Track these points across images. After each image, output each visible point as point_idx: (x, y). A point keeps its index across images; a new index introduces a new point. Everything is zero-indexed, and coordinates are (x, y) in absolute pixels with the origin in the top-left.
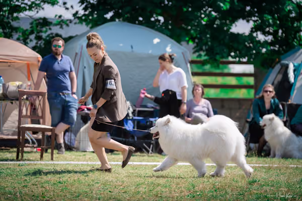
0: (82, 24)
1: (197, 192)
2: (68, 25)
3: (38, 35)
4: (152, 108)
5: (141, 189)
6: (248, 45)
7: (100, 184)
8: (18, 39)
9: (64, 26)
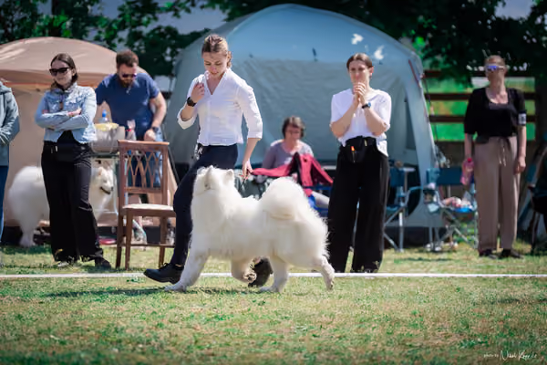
0: (214, 8)
2: (188, 11)
3: (133, 30)
5: (369, 331)
6: (528, 41)
7: (291, 320)
8: (97, 39)
9: (182, 13)
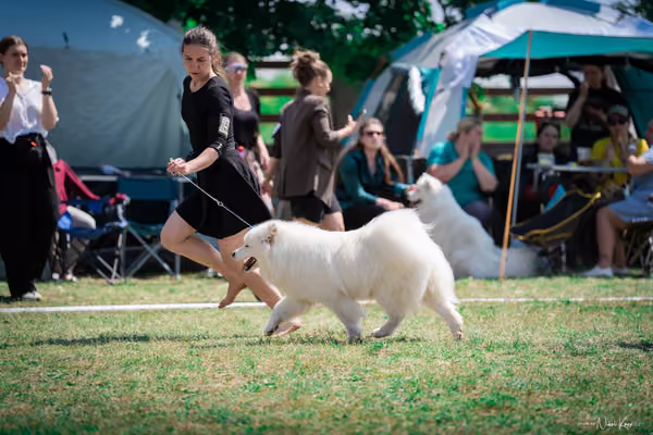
1: (262, 377)
4: (114, 174)
6: (317, 27)
